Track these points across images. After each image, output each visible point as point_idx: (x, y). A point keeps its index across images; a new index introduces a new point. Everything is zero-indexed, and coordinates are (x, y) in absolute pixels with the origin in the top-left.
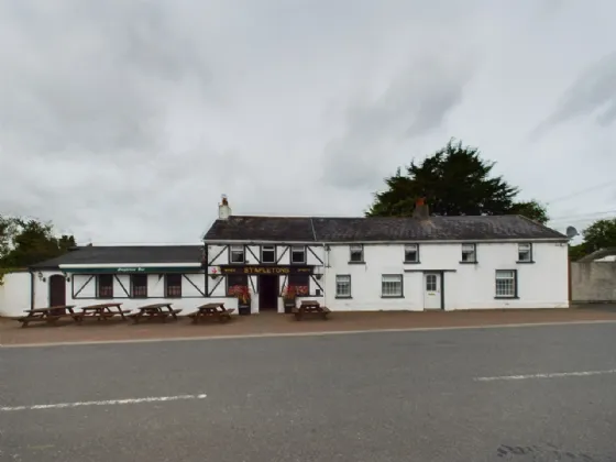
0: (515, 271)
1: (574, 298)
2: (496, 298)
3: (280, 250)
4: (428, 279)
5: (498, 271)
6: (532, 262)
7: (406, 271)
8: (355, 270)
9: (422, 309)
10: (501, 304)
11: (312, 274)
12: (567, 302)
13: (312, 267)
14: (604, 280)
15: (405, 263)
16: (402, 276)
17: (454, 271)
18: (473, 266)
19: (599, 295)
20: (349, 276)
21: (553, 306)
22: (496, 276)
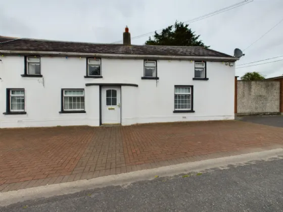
0: (192, 87)
1: (239, 111)
2: (175, 112)
4: (112, 93)
5: (177, 87)
6: (206, 79)
7: (88, 85)
8: (31, 85)
10: (179, 118)
12: (233, 114)
14: (260, 96)
15: (87, 77)
16: (83, 90)
17: (136, 86)
18: (154, 81)
19: (256, 108)
21: (222, 119)
22: (175, 91)
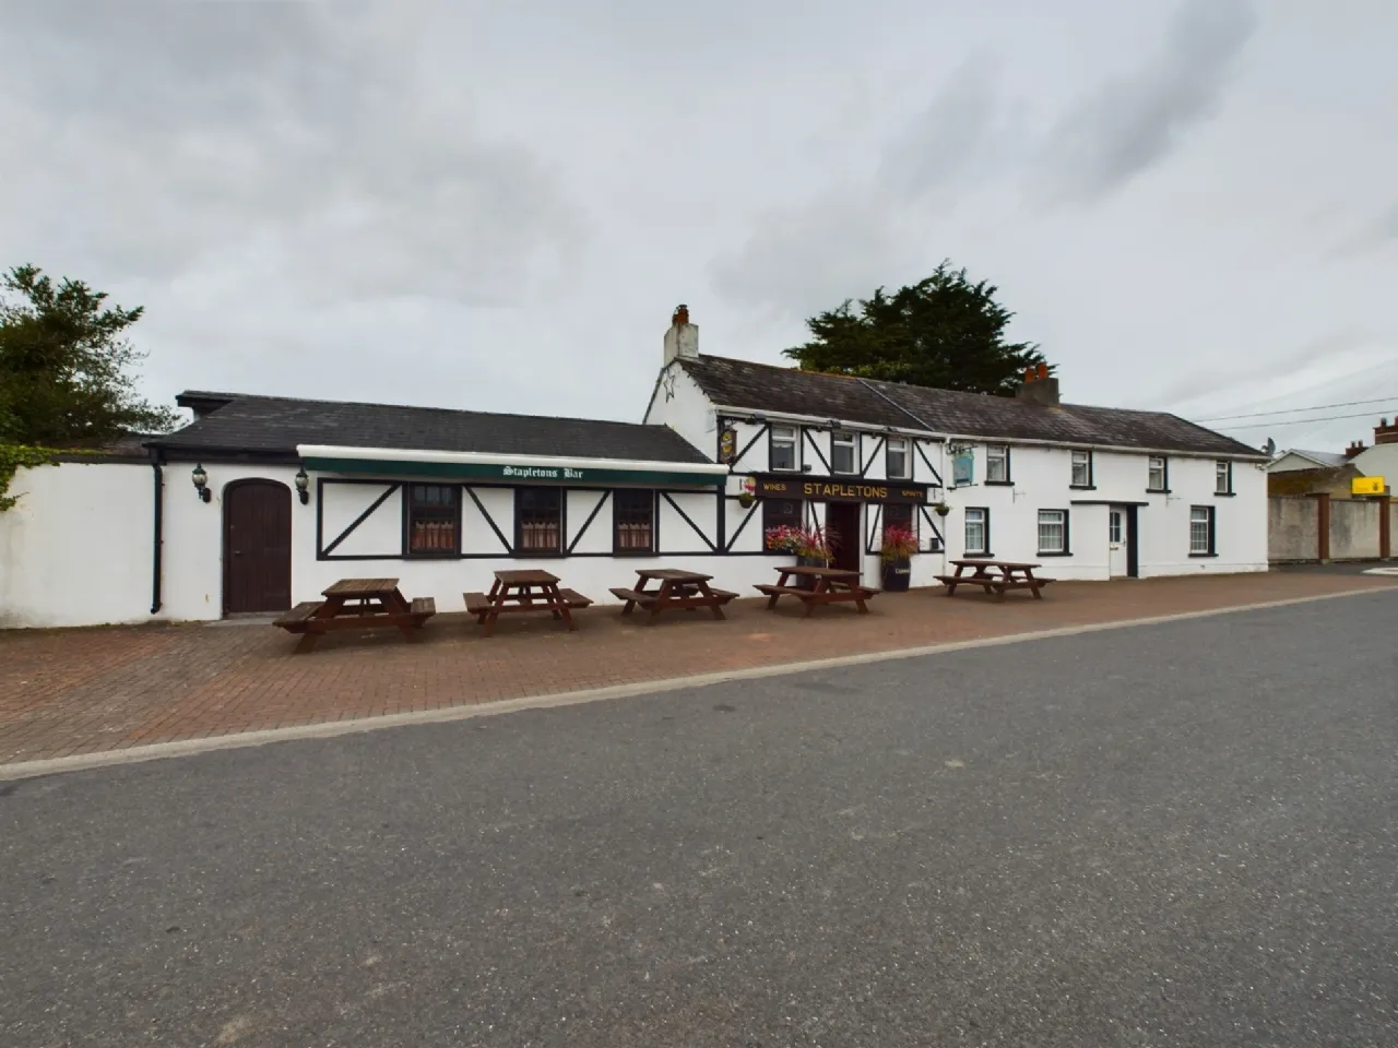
0: (1212, 509)
1: (1274, 556)
2: (1191, 556)
3: (869, 444)
4: (1115, 519)
5: (1194, 509)
6: (1230, 494)
7: (1074, 503)
9: (1107, 578)
10: (1195, 567)
11: (923, 503)
12: (1267, 561)
13: (924, 487)
15: (1071, 487)
16: (1066, 512)
17: (1146, 505)
18: (1164, 498)
20: (987, 510)
21: (1252, 569)
22: (1192, 517)
